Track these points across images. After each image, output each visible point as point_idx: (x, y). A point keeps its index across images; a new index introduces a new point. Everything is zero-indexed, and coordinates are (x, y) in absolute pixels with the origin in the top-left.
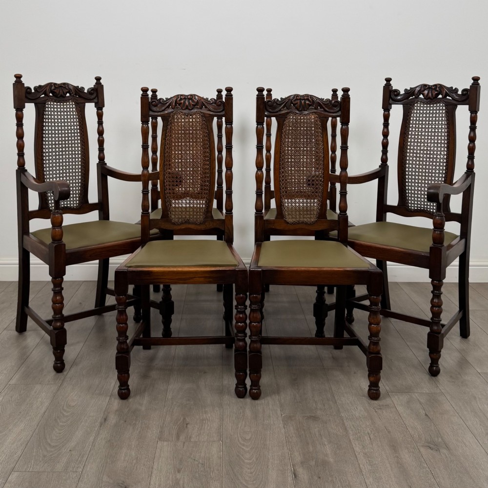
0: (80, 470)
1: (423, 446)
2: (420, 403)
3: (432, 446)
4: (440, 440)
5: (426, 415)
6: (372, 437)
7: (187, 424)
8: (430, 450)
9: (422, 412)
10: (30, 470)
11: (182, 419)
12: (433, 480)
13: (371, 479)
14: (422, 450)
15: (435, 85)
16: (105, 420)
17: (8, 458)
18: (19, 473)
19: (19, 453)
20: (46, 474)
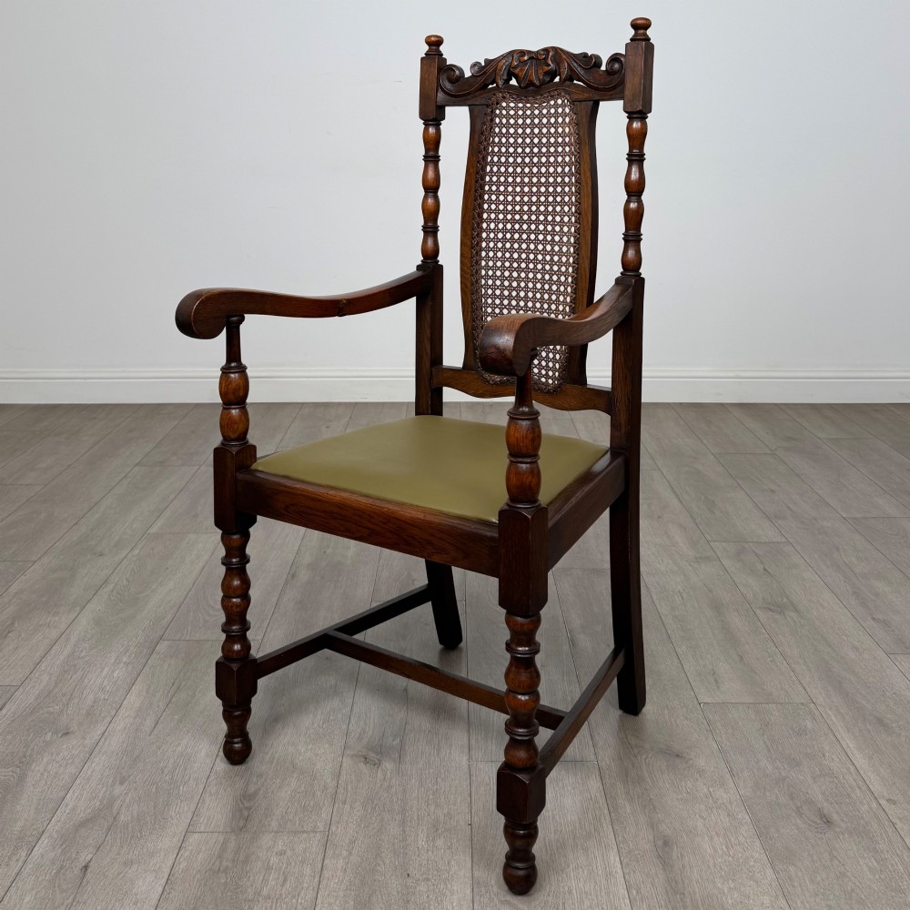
0: (260, 637)
1: (760, 608)
2: (756, 554)
3: (772, 608)
4: (785, 600)
5: (765, 569)
6: (685, 597)
7: (413, 581)
8: (771, 613)
9: (760, 567)
10: (187, 638)
11: (406, 573)
12: (774, 648)
13: (684, 648)
14: (758, 612)
15: (546, 50)
16: (293, 576)
17: (153, 624)
18: (170, 642)
19: (169, 617)
20: (210, 643)
